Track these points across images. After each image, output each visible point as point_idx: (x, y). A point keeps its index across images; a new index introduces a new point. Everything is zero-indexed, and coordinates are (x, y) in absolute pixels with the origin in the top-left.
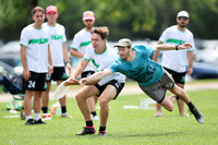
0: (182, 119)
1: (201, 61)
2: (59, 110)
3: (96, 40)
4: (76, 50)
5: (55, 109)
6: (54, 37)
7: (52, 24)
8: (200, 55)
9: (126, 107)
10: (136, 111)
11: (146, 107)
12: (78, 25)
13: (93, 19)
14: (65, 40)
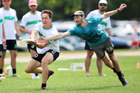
0: (101, 78)
1: (115, 36)
2: (11, 71)
3: (46, 18)
4: (23, 27)
5: (8, 71)
6: (9, 18)
7: (6, 9)
8: (114, 31)
9: (59, 69)
10: (67, 72)
11: (75, 70)
12: (24, 9)
13: (36, 5)
14: (16, 20)
